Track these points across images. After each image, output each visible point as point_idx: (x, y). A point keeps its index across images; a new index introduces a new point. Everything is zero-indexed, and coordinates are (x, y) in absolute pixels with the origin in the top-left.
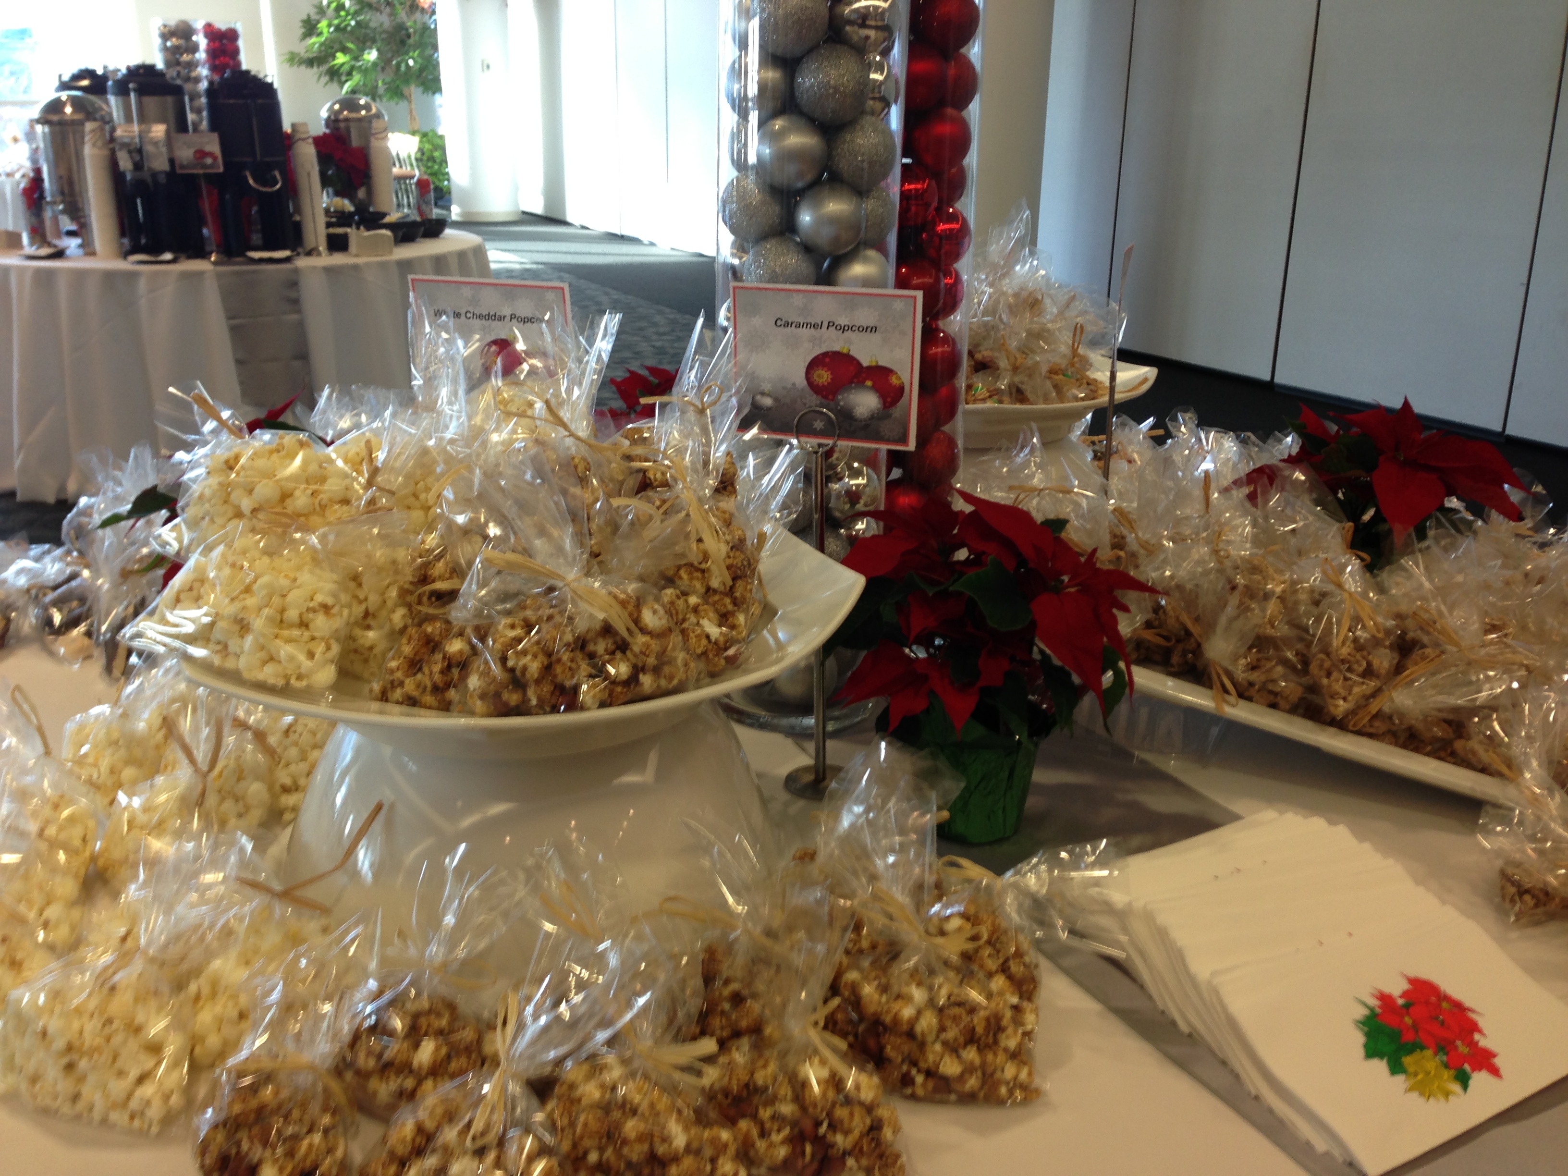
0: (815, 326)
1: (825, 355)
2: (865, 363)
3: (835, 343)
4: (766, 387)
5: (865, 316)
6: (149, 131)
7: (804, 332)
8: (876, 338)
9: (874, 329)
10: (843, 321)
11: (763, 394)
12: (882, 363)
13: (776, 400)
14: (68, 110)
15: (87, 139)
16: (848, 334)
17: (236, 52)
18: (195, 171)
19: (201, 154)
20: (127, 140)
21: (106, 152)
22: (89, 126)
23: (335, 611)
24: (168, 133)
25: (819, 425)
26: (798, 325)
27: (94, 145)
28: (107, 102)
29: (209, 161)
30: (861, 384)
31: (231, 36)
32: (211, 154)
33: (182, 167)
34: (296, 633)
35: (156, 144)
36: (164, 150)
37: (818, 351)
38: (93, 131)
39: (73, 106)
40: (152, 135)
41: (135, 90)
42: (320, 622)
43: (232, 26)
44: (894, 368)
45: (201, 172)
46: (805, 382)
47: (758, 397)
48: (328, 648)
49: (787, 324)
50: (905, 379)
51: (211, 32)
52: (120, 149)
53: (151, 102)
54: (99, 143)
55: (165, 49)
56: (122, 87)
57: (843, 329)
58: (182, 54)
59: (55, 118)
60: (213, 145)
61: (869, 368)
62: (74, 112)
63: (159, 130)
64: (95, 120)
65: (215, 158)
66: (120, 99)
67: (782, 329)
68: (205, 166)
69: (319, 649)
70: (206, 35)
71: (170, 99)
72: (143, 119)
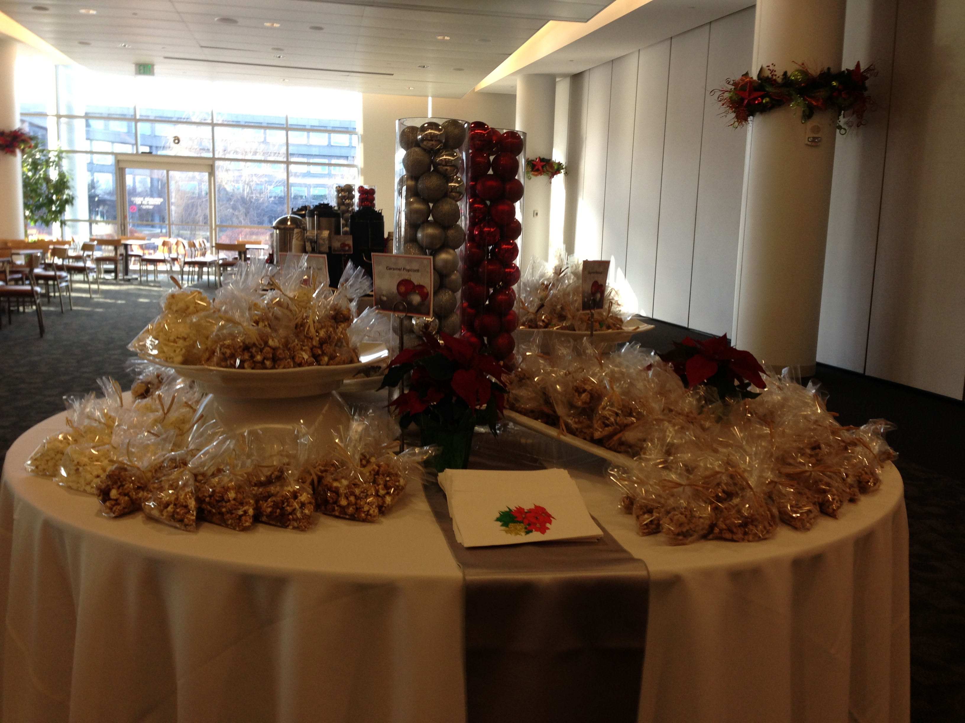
0: (400, 270)
1: (403, 281)
2: (416, 284)
3: (406, 276)
4: (384, 293)
5: (415, 266)
6: (321, 233)
7: (396, 272)
8: (419, 274)
9: (417, 271)
10: (408, 267)
11: (383, 295)
12: (422, 283)
13: (388, 298)
14: (289, 223)
15: (294, 237)
16: (410, 273)
17: (373, 199)
18: (340, 253)
19: (344, 245)
20: (311, 238)
21: (302, 243)
22: (296, 231)
23: (187, 340)
24: (330, 234)
25: (401, 308)
26: (394, 269)
27: (297, 239)
28: (305, 220)
29: (347, 248)
30: (414, 292)
31: (371, 192)
32: (348, 245)
33: (335, 250)
34: (172, 344)
35: (324, 240)
36: (327, 242)
37: (400, 279)
38: (297, 233)
39: (291, 222)
40: (322, 235)
41: (317, 215)
42: (181, 343)
43: (373, 188)
44: (425, 285)
45: (343, 253)
46: (396, 291)
47: (382, 297)
48: (181, 350)
49: (390, 269)
50: (429, 290)
51: (361, 190)
52: (307, 242)
53: (324, 220)
54: (299, 239)
55: (338, 197)
56: (312, 213)
57: (408, 271)
58: (346, 200)
59: (282, 227)
60: (350, 241)
61: (417, 286)
62: (291, 224)
63: (326, 233)
64: (300, 228)
65: (350, 247)
66: (311, 219)
67: (389, 271)
68: (345, 251)
69: (178, 350)
70: (359, 192)
71: (333, 220)
72: (319, 228)
